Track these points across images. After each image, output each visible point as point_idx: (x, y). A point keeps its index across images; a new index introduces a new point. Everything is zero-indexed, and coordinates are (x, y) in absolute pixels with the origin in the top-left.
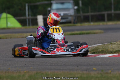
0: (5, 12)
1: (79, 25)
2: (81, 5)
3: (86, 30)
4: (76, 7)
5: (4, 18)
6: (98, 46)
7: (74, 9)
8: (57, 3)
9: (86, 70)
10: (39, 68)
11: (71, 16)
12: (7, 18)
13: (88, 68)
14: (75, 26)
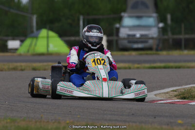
0: (45, 28)
1: (164, 53)
2: (169, 21)
3: (175, 61)
4: (161, 25)
5: (43, 37)
6: (192, 87)
7: (159, 28)
8: (130, 17)
9: (168, 125)
10: (91, 117)
11: (152, 38)
12: (48, 37)
13: (172, 121)
14: (158, 54)
